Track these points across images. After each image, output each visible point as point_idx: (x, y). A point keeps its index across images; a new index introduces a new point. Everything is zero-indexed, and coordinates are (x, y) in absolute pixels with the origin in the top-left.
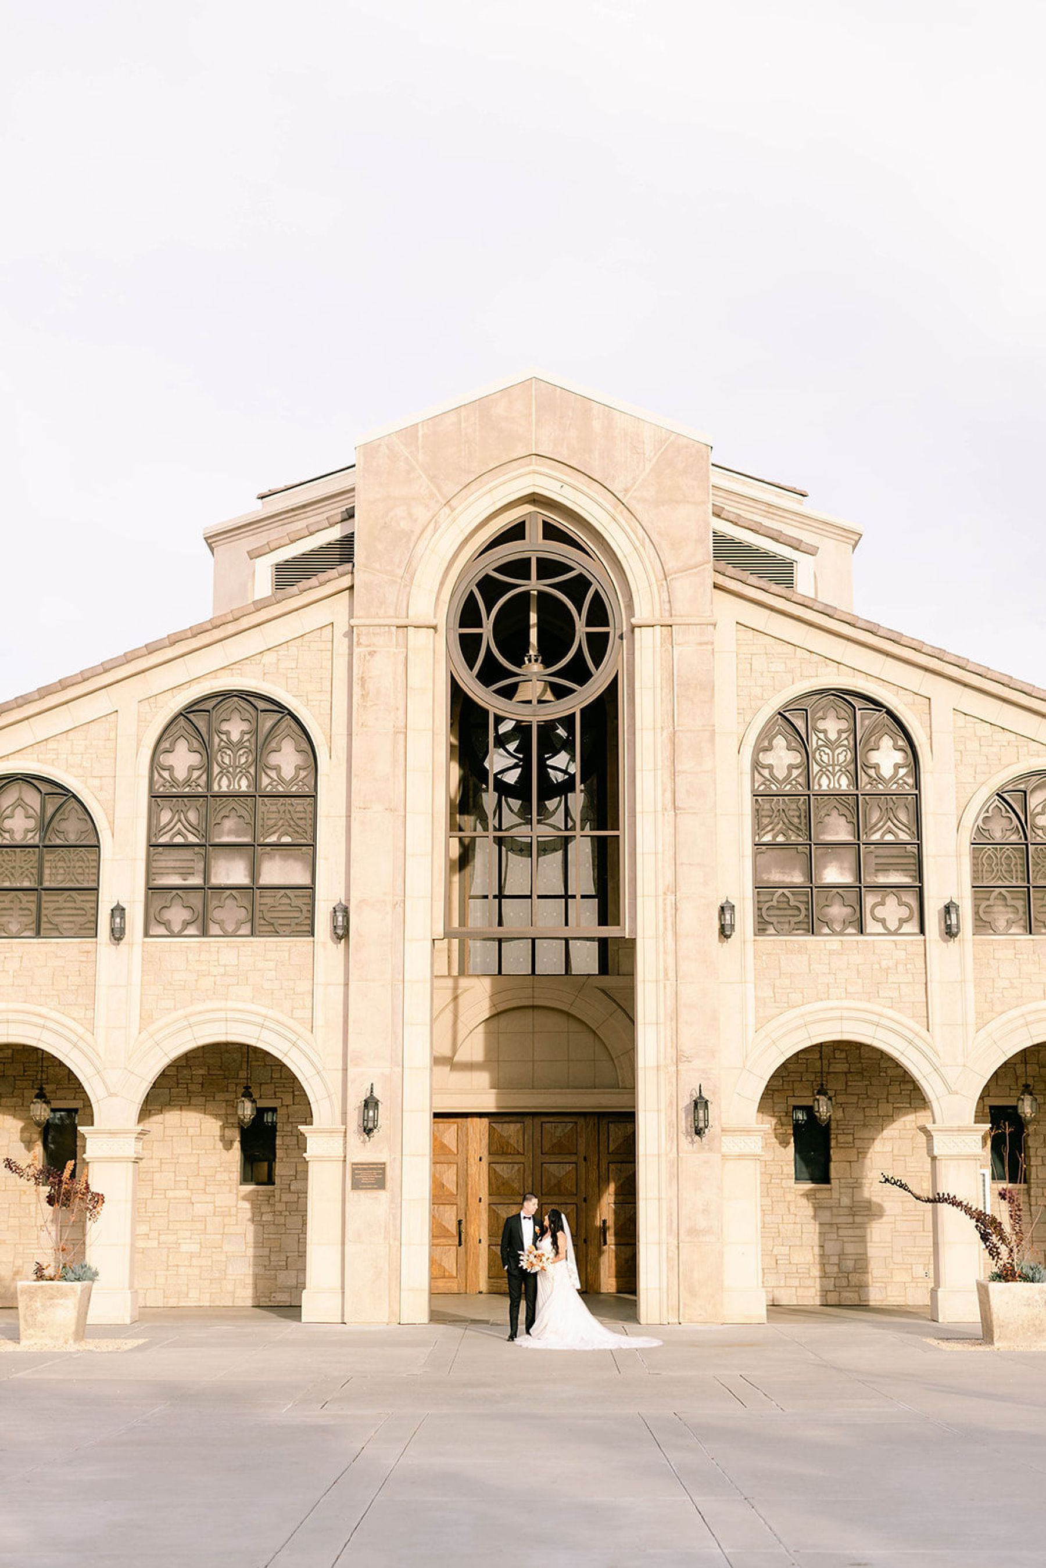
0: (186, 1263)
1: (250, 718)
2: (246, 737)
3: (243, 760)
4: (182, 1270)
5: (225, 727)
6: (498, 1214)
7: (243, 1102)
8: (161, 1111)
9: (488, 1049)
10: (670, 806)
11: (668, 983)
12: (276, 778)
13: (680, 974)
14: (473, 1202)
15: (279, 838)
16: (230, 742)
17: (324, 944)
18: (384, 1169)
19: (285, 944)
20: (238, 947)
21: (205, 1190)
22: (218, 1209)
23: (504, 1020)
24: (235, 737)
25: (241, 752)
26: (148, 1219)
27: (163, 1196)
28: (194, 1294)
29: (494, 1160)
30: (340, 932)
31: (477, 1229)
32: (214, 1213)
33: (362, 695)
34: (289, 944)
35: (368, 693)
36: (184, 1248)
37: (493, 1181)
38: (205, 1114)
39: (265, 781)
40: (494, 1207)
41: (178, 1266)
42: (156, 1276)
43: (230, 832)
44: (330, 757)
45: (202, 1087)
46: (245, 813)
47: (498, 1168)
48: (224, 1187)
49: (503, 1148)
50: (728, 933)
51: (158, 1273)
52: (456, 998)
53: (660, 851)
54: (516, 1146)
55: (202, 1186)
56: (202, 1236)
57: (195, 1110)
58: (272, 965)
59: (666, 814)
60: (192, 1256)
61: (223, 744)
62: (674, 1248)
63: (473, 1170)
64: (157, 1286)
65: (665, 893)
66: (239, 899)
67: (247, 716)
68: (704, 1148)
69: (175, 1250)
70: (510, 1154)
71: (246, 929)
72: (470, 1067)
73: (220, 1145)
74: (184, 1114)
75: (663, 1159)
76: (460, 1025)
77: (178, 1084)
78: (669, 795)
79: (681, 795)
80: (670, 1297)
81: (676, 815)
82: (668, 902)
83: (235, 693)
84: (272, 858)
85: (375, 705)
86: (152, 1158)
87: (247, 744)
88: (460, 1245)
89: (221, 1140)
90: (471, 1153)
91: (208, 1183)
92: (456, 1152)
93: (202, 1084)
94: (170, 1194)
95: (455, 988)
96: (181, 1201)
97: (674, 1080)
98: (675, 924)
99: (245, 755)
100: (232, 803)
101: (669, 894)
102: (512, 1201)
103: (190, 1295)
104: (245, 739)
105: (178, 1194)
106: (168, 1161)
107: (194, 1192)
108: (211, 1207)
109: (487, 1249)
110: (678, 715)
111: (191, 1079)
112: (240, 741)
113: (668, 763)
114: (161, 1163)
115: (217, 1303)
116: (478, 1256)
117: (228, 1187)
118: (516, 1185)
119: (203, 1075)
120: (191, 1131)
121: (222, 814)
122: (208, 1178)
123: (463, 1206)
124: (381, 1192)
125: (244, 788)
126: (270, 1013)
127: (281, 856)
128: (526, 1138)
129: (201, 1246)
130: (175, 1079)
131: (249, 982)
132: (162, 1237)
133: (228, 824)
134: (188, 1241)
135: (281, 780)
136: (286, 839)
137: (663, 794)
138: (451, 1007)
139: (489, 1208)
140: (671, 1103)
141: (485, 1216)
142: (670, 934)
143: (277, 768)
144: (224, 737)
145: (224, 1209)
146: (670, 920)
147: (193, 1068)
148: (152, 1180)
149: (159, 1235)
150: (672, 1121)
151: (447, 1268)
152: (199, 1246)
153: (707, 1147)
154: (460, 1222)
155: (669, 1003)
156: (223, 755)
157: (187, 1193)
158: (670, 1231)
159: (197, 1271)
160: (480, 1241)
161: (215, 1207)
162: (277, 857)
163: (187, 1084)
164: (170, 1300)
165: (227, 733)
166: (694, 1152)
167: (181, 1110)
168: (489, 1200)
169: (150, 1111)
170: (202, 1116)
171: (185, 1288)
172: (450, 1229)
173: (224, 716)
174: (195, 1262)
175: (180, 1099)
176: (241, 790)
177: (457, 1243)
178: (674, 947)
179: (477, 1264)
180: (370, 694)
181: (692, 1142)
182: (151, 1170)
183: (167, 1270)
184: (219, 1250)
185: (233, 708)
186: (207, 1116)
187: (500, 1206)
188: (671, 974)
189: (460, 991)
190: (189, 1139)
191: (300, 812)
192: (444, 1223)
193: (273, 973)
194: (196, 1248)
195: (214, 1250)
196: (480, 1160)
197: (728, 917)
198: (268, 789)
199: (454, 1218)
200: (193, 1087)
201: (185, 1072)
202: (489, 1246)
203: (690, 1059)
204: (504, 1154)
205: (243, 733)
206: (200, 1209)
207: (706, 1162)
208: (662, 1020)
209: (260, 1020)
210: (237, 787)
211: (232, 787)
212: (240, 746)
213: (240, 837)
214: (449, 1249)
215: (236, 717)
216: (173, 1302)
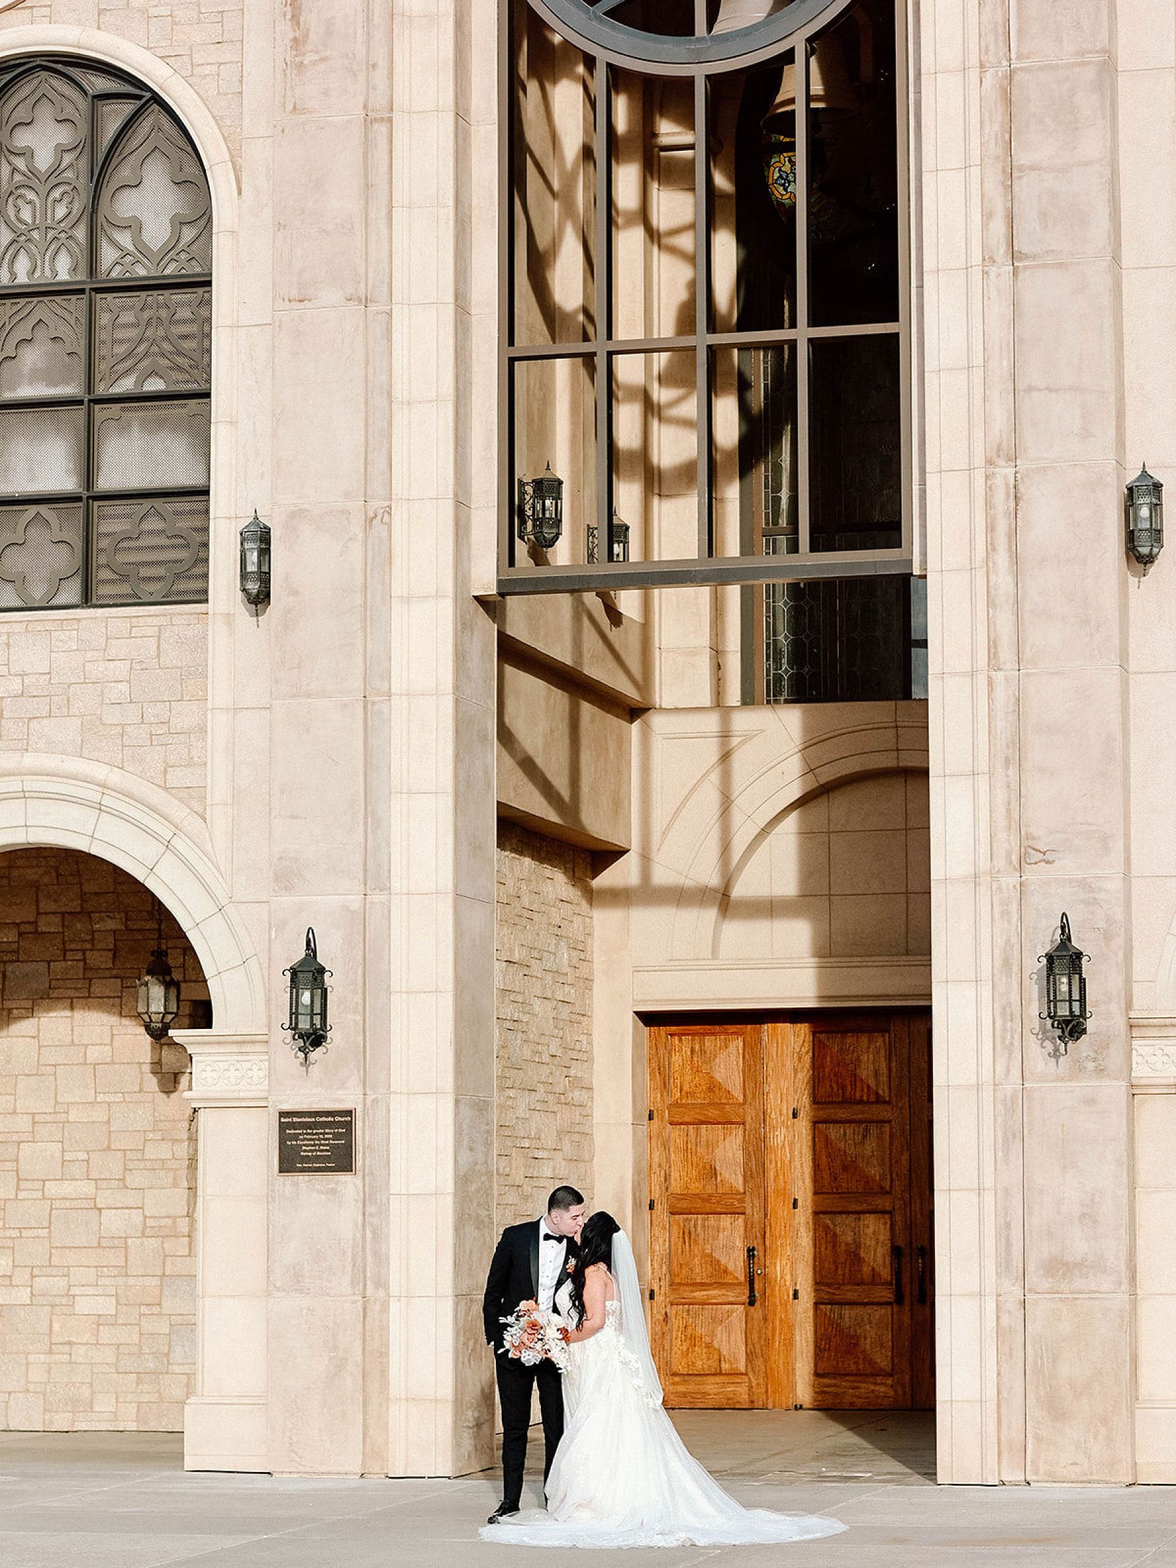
0: (87, 1337)
1: (75, 117)
2: (68, 159)
3: (61, 211)
4: (80, 1353)
5: (23, 138)
6: (835, 1235)
7: (146, 984)
8: (30, 1012)
9: (808, 872)
10: (1001, 251)
11: (999, 676)
12: (131, 248)
13: (1027, 653)
14: (780, 1209)
15: (141, 381)
16: (33, 172)
17: (229, 617)
18: (349, 1126)
19: (149, 620)
20: (50, 631)
21: (123, 1180)
22: (150, 1223)
23: (839, 806)
24: (44, 160)
25: (56, 194)
26: (9, 1243)
27: (40, 1195)
28: (104, 1404)
29: (823, 1114)
30: (253, 587)
31: (787, 1271)
32: (143, 1233)
33: (295, 39)
34: (155, 621)
35: (307, 35)
36: (84, 1306)
37: (824, 1161)
38: (121, 1015)
39: (108, 255)
40: (827, 1220)
41: (70, 1343)
42: (28, 1364)
43: (35, 377)
44: (240, 193)
45: (114, 957)
46: (64, 331)
47: (834, 1132)
48: (162, 1173)
49: (844, 1088)
50: (1144, 550)
51: (31, 1358)
52: (725, 757)
53: (978, 360)
54: (872, 1083)
55: (117, 1170)
56: (121, 1281)
57: (101, 1008)
58: (121, 669)
59: (993, 270)
60: (99, 1321)
61: (18, 178)
62: (1012, 1304)
63: (779, 1137)
64: (31, 1387)
65: (990, 462)
66: (54, 523)
67: (69, 112)
68: (1082, 1069)
69: (65, 1310)
70: (861, 1102)
71: (71, 592)
72: (768, 908)
73: (152, 1082)
74: (78, 1015)
75: (987, 1095)
76: (737, 816)
77: (65, 951)
78: (998, 226)
79: (1027, 226)
80: (1004, 1424)
81: (1015, 272)
82: (999, 481)
83: (38, 61)
84: (125, 428)
85: (323, 59)
86: (15, 1112)
87: (69, 174)
88: (752, 1303)
89: (154, 1073)
90: (773, 1101)
91: (130, 1165)
92: (741, 1100)
93: (115, 952)
94: (52, 1189)
95: (725, 735)
96: (75, 1204)
97: (1014, 907)
98: (1013, 533)
99: (66, 200)
100: (42, 309)
101: (1001, 462)
102: (864, 1207)
103: (97, 1408)
104: (64, 164)
105: (67, 1188)
106: (49, 1118)
107: (104, 1184)
108: (136, 1217)
109: (811, 1313)
110: (1020, 31)
111: (92, 940)
112: (55, 170)
113: (996, 150)
114: (34, 1123)
115: (153, 1426)
116: (791, 1327)
117: (171, 1175)
118: (874, 1171)
119: (115, 931)
120: (93, 1054)
121: (17, 335)
122: (129, 1155)
123: (757, 1217)
124: (344, 1178)
125: (64, 276)
126: (115, 777)
127: (143, 424)
128: (894, 1065)
129: (118, 1303)
130: (58, 940)
131: (73, 711)
132: (40, 1283)
133: (31, 357)
134: (91, 1291)
135: (142, 249)
136: (155, 385)
137: (984, 226)
138: (715, 777)
139: (816, 1223)
140: (1007, 964)
141: (805, 1239)
142: (1002, 559)
143: (134, 226)
144: (20, 163)
145: (164, 1222)
146: (1002, 525)
147: (95, 916)
148: (17, 1160)
149: (33, 1276)
150: (1010, 1004)
151: (725, 1353)
152: (113, 1300)
153: (1091, 1066)
154: (751, 1252)
155: (1000, 724)
156: (20, 202)
157: (87, 1188)
158: (1004, 1267)
159: (109, 1355)
160: (796, 1295)
161: (145, 1217)
162: (135, 428)
163: (84, 951)
164: (57, 1416)
165: (27, 153)
166: (1059, 1079)
167: (72, 1008)
168: (815, 1203)
169: (10, 1010)
170: (114, 1020)
171: (86, 1392)
172: (731, 1268)
173: (21, 114)
174: (105, 1335)
175: (69, 984)
176: (59, 278)
177: (745, 1298)
178: (1012, 588)
179: (789, 1343)
180: (311, 35)
181: (1056, 1054)
182: (15, 1138)
183: (50, 1352)
184: (155, 1310)
185: (38, 94)
186: (125, 1021)
187: (839, 1219)
188: (1006, 654)
189: (735, 741)
190: (90, 1069)
191: (184, 322)
192: (716, 1255)
193: (123, 687)
194: (107, 1306)
195: (144, 1309)
196: (795, 1116)
197: (1144, 512)
198: (114, 275)
199: (739, 1243)
200: (100, 959)
201: (79, 926)
202: (816, 1304)
203: (1048, 857)
204: (848, 1102)
205: (62, 150)
206: (114, 1222)
207: (1090, 1101)
208: (983, 766)
209: (94, 795)
210: (48, 273)
211: (38, 274)
212: (53, 181)
213: (55, 386)
214: (731, 1312)
215: (45, 113)
216: (61, 1421)
